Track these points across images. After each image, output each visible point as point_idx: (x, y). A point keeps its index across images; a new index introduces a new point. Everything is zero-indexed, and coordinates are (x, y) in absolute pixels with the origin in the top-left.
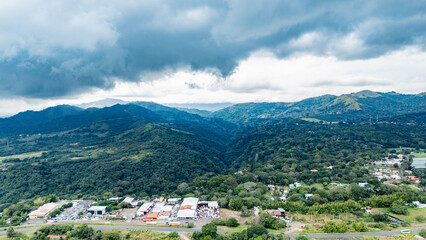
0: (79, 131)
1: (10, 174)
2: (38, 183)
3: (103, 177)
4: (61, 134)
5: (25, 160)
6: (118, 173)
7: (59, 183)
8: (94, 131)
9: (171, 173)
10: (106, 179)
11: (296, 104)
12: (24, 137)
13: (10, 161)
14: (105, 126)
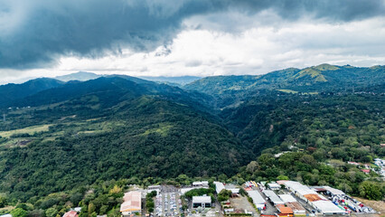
0: (70, 104)
1: (31, 152)
2: (66, 161)
3: (135, 153)
4: (52, 106)
5: (35, 135)
6: (150, 148)
7: (86, 159)
8: (85, 103)
9: (203, 147)
10: (139, 154)
11: (262, 77)
12: (15, 109)
13: (18, 136)
14: (95, 99)
